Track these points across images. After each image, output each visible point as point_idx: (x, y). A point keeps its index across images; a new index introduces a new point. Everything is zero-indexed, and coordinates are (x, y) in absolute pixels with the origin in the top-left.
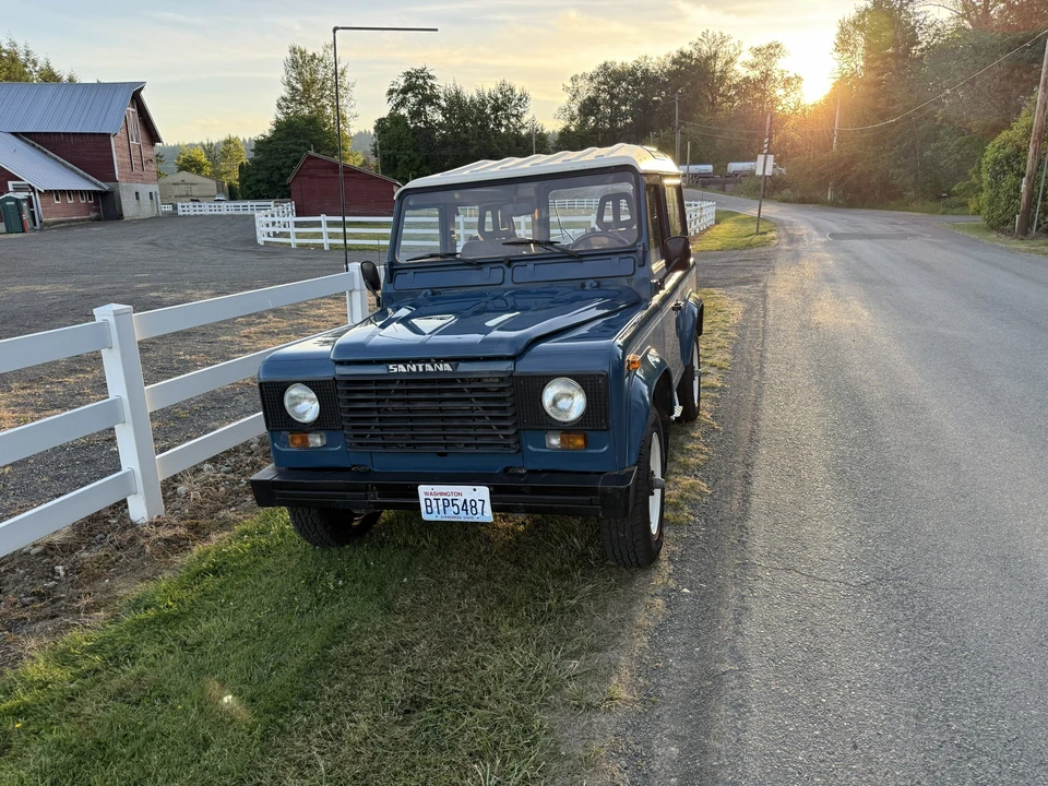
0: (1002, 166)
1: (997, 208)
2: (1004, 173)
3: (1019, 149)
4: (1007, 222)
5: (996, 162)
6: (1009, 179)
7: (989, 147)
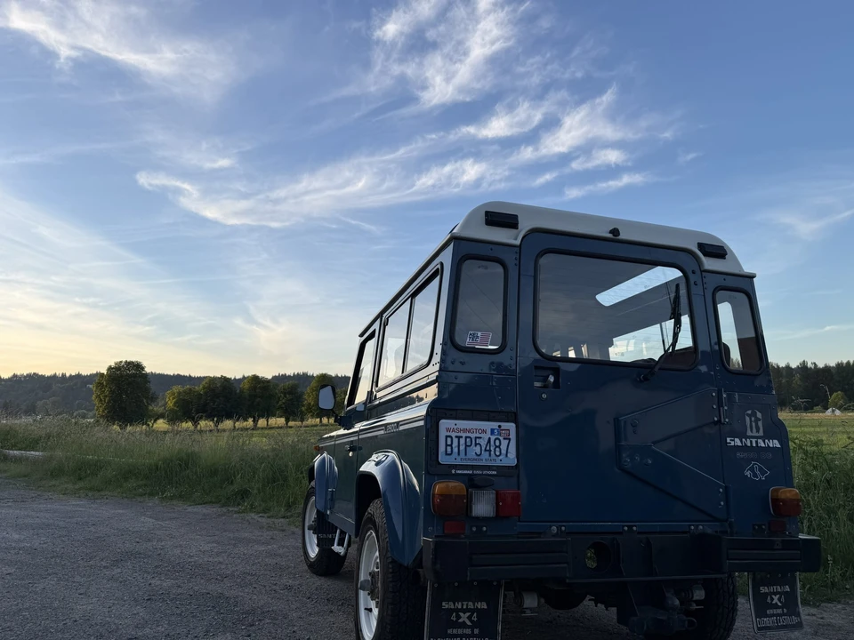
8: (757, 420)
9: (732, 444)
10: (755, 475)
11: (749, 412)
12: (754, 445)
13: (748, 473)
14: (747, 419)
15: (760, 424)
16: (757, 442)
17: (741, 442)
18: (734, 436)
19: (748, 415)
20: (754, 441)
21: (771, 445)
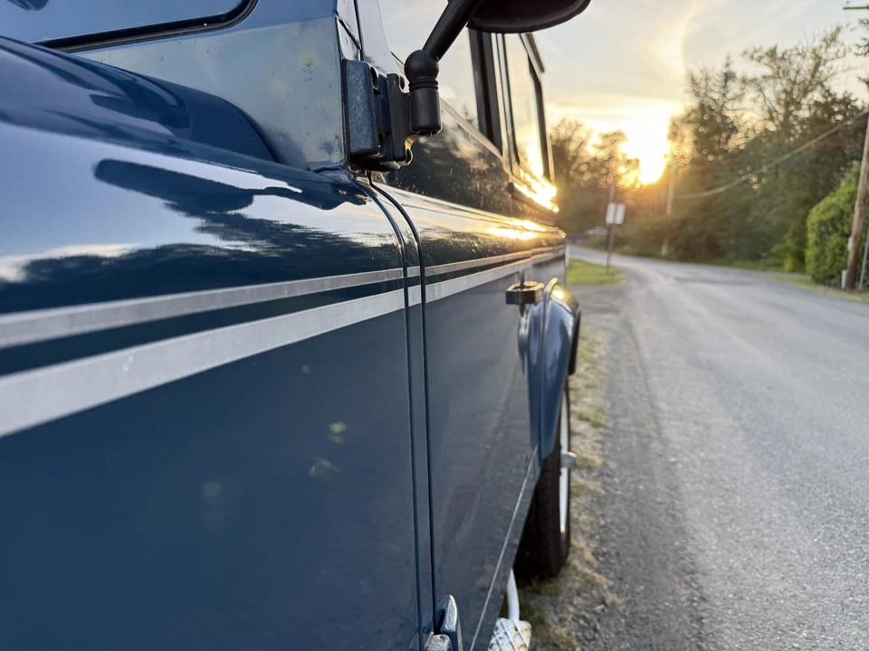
0: (827, 228)
1: (825, 264)
2: (829, 233)
3: (842, 212)
4: (832, 277)
5: (821, 223)
6: (834, 239)
7: (814, 210)
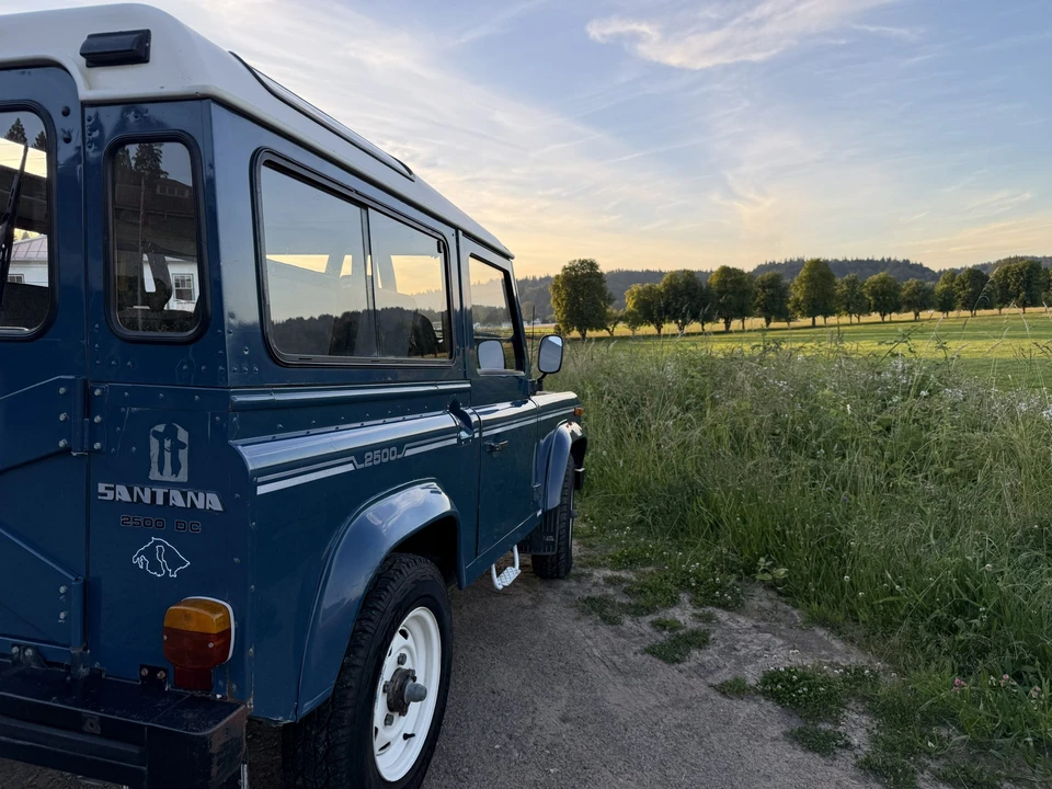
8: (177, 446)
9: (110, 496)
10: (155, 566)
11: (160, 428)
12: (160, 501)
13: (140, 561)
14: (154, 443)
15: (183, 455)
16: (166, 496)
17: (131, 491)
18: (115, 479)
19: (156, 434)
20: (160, 493)
21: (200, 505)
